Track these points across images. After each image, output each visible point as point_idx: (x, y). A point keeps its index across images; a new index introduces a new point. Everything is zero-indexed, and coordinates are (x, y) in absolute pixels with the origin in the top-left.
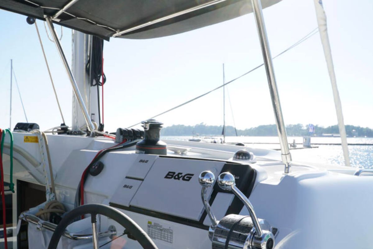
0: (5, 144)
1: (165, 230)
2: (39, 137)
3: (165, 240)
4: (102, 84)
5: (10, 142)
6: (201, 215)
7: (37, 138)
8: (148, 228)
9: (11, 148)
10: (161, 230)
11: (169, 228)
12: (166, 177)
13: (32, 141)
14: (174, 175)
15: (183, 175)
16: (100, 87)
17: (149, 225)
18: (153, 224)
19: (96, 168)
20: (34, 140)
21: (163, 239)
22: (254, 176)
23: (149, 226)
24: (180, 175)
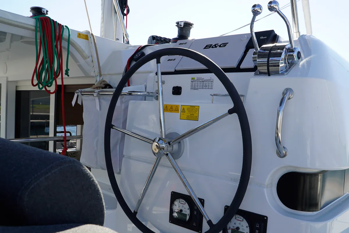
0: (64, 36)
1: (206, 81)
2: (89, 36)
3: (206, 88)
4: (126, 15)
5: (68, 35)
6: (238, 63)
7: (87, 36)
8: (192, 83)
9: (68, 40)
10: (203, 81)
11: (210, 78)
12: (205, 48)
13: (83, 38)
14: (212, 46)
15: (219, 44)
16: (125, 17)
17: (193, 80)
18: (196, 79)
19: (139, 55)
20: (84, 37)
21: (205, 88)
22: (277, 39)
23: (192, 82)
24: (217, 45)
